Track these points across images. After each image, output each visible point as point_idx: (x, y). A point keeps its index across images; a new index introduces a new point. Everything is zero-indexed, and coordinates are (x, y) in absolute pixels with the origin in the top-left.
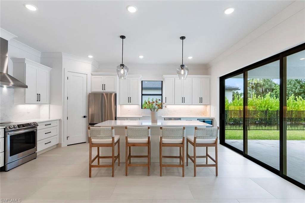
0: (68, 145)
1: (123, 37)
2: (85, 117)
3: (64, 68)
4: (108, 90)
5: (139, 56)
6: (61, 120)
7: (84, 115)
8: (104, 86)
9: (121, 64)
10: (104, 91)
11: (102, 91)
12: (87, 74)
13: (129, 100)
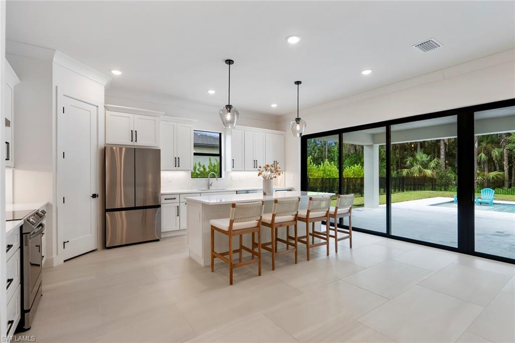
0: (65, 261)
1: (229, 62)
2: (94, 196)
3: (57, 87)
4: (142, 142)
5: (207, 91)
6: (52, 205)
7: (94, 193)
8: (134, 135)
9: (227, 106)
10: (135, 144)
11: (131, 143)
12: (97, 106)
13: (177, 163)
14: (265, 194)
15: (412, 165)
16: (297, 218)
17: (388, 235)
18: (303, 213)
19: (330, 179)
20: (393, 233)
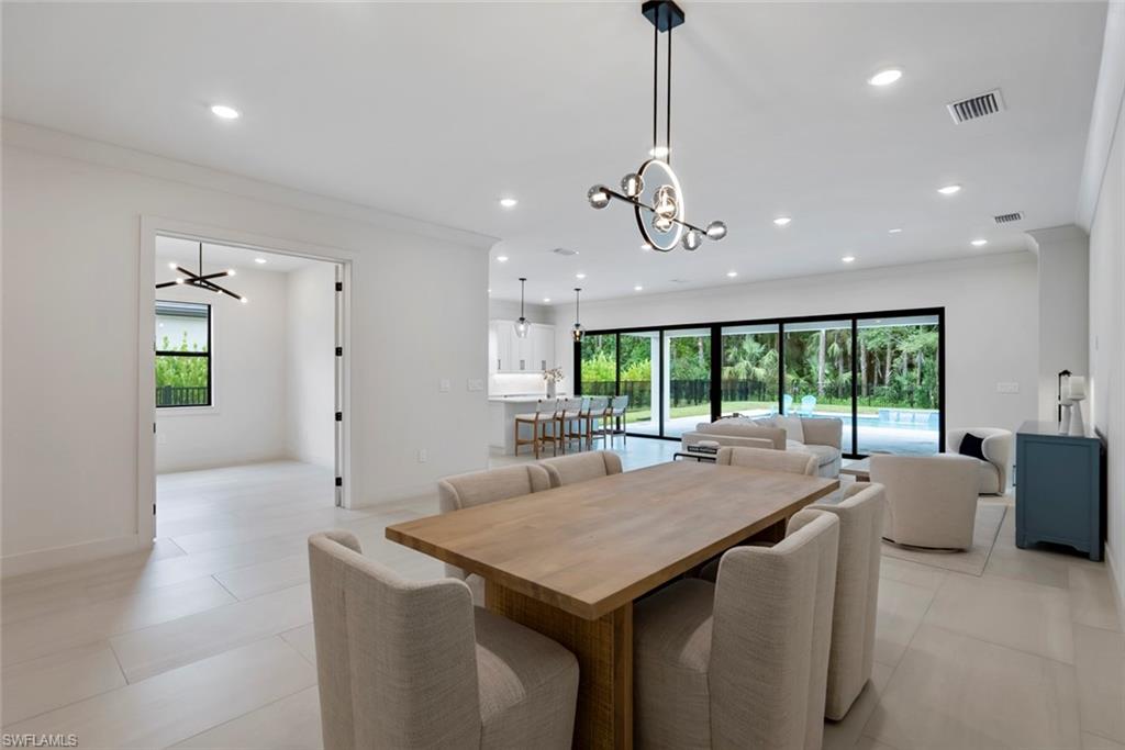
14: (549, 396)
15: (736, 360)
16: (581, 416)
17: (661, 437)
18: (585, 412)
19: (606, 382)
20: (665, 435)
